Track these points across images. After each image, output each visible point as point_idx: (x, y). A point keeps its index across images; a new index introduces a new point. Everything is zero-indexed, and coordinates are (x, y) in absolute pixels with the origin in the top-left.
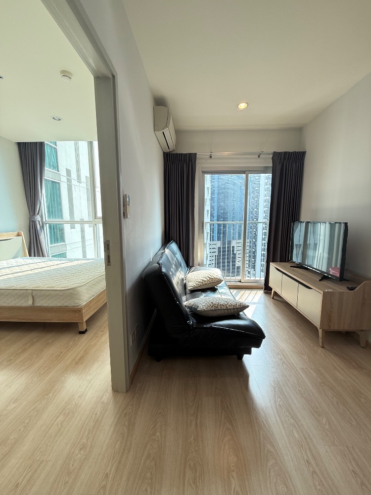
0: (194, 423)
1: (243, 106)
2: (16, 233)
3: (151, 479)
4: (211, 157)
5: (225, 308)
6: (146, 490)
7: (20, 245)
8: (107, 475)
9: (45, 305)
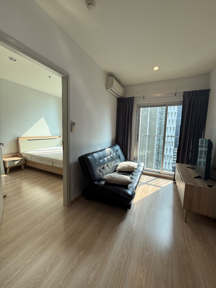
0: (83, 227)
1: (156, 68)
2: (59, 136)
3: (55, 237)
4: (144, 98)
5: (117, 180)
6: (51, 239)
7: (60, 141)
8: (43, 229)
9: (56, 166)
